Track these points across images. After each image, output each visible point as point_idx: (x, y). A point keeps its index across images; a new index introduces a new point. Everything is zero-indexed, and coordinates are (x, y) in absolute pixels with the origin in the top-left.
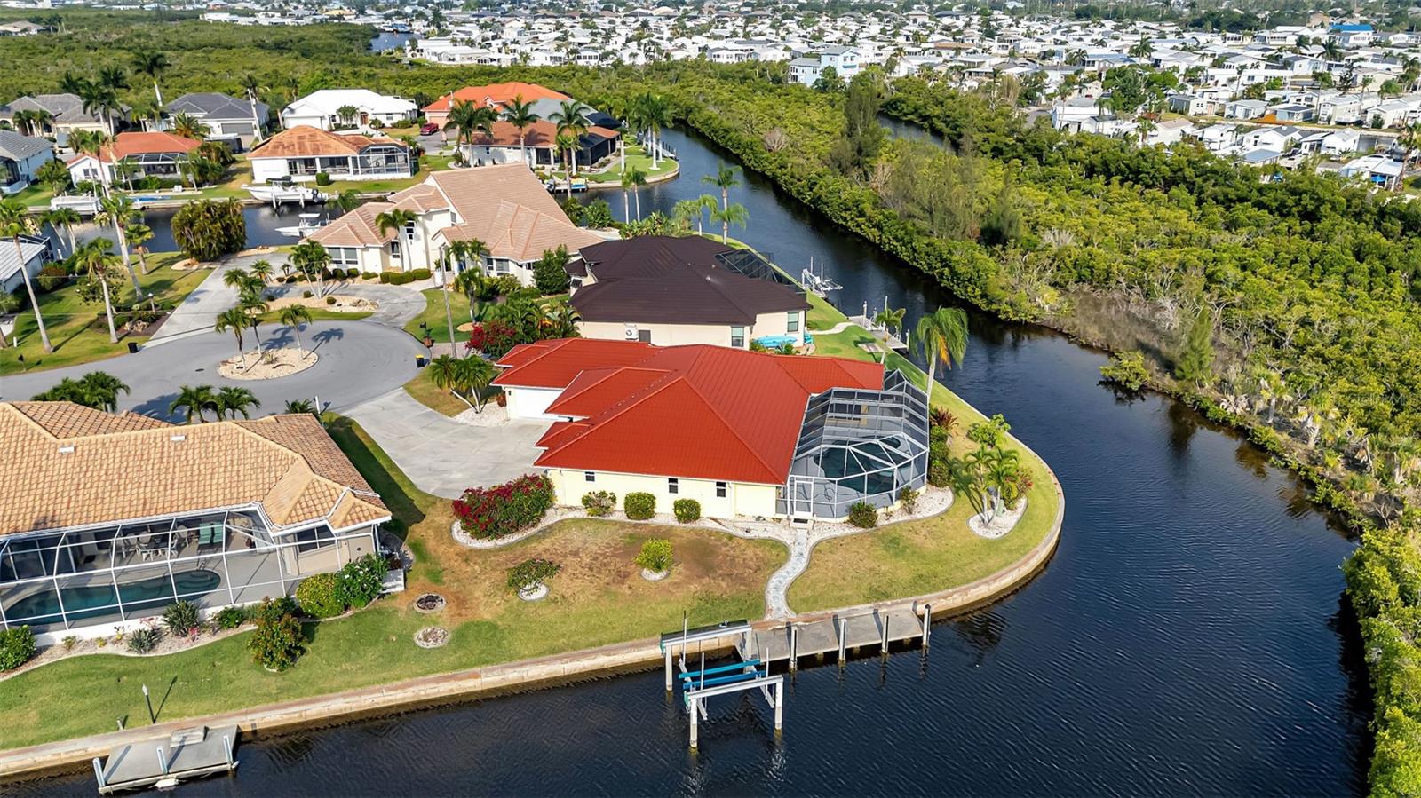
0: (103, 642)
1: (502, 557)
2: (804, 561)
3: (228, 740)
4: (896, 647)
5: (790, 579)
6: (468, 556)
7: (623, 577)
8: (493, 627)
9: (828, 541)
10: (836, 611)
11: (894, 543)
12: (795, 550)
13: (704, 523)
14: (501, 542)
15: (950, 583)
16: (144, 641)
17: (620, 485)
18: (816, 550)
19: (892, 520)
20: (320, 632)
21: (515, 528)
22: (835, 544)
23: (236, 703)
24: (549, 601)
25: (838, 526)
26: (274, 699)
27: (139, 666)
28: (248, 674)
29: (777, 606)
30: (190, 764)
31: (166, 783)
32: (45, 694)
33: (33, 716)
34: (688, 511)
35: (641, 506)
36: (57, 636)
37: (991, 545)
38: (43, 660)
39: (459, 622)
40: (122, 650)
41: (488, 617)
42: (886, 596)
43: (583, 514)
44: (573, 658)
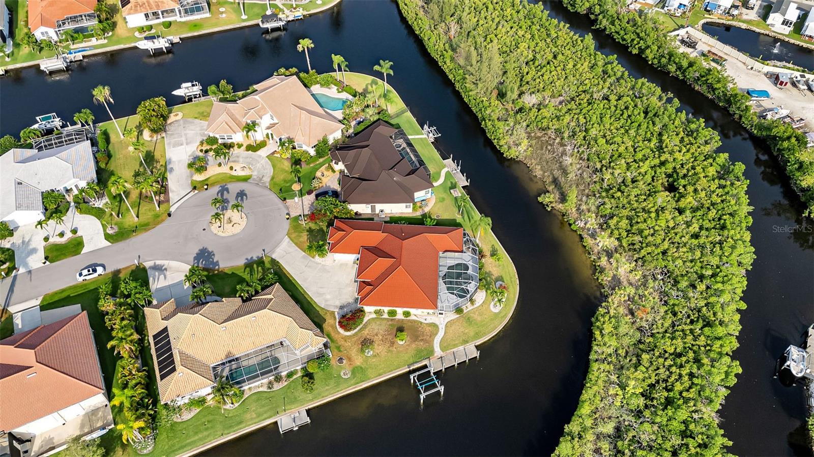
0: (260, 387)
1: (356, 337)
2: (444, 331)
3: (305, 413)
5: (440, 339)
6: (345, 339)
7: (393, 343)
8: (361, 368)
10: (454, 350)
11: (469, 320)
12: (440, 327)
13: (412, 318)
14: (354, 332)
16: (270, 386)
17: (389, 308)
18: (447, 326)
19: (468, 310)
20: (315, 378)
21: (355, 326)
22: (451, 323)
24: (374, 356)
25: (453, 316)
26: (312, 401)
27: (272, 394)
29: (438, 352)
30: (300, 423)
31: (296, 428)
32: (251, 407)
34: (407, 314)
35: (392, 314)
37: (495, 316)
38: (246, 396)
39: (351, 369)
40: (265, 389)
41: (358, 364)
42: (467, 342)
43: (375, 316)
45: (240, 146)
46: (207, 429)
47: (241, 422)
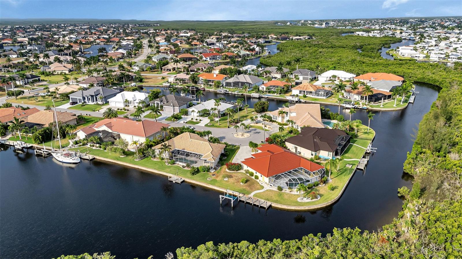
0: (181, 165)
1: (229, 173)
2: (264, 191)
3: (182, 180)
4: (261, 207)
5: (258, 192)
6: (224, 171)
7: (238, 182)
8: (217, 181)
9: (270, 190)
10: (259, 199)
11: (280, 194)
12: (264, 189)
13: (258, 180)
14: (230, 172)
15: (281, 203)
16: (184, 167)
17: (251, 170)
18: (267, 190)
19: (286, 192)
20: (200, 173)
21: (233, 170)
22: (270, 191)
23: (185, 177)
24: (226, 181)
25: (275, 189)
26: (189, 178)
27: (181, 169)
28: (189, 175)
29: (252, 195)
30: (177, 181)
31: (174, 182)
32: (172, 168)
33: (169, 170)
34: (257, 177)
35: (252, 174)
36: (178, 163)
37: (297, 202)
38: (175, 165)
39: (214, 179)
40: (181, 166)
41: (218, 180)
42: (268, 200)
43: (244, 172)
44: (221, 189)
45: (277, 122)
46: (154, 165)
47: (163, 169)
